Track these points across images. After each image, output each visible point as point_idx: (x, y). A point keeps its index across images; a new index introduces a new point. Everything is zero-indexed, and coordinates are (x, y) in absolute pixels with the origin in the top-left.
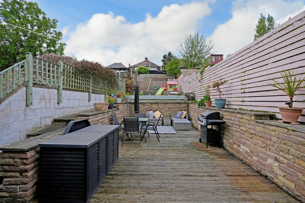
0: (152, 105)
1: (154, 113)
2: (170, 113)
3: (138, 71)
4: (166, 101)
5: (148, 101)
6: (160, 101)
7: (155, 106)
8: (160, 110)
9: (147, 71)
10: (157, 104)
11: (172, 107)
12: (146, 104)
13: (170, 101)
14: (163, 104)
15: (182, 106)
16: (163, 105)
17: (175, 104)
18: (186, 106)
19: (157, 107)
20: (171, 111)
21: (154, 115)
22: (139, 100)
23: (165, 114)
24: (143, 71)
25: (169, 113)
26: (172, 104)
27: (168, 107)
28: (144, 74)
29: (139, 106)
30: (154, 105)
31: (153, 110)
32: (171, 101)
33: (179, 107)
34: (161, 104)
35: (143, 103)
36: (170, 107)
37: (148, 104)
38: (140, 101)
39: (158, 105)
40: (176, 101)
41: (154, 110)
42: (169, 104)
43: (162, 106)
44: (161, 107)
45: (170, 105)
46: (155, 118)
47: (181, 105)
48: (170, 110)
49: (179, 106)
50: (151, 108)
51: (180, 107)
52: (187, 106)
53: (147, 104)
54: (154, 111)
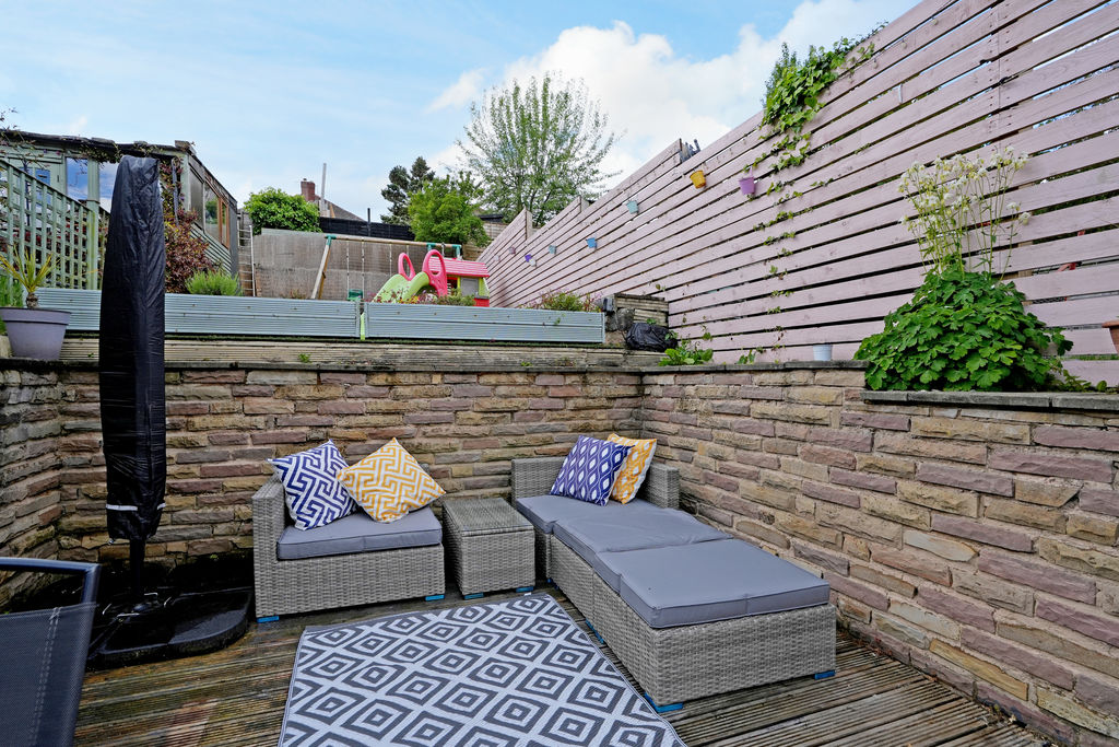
0: (332, 392)
1: (355, 470)
2: (496, 453)
3: (255, 214)
4: (459, 351)
5: (286, 353)
6: (406, 350)
7: (363, 399)
8: (410, 429)
9: (309, 216)
10: (380, 379)
11: (517, 402)
12: (264, 377)
13: (491, 355)
14: (437, 379)
15: (594, 390)
16: (436, 390)
17: (542, 380)
18: (621, 391)
19: (382, 404)
20: (511, 440)
21: (357, 491)
22: (162, 336)
23: (456, 469)
24: (281, 213)
25: (490, 453)
26: (520, 379)
27: (487, 404)
28: (286, 228)
29: (162, 397)
30: (356, 390)
31: (340, 432)
32: (503, 354)
33: (571, 404)
34: (421, 378)
35: (234, 367)
36: (503, 404)
37: (292, 378)
38: (173, 352)
39: (391, 386)
40: (543, 354)
41: (352, 433)
42: (492, 379)
43: (427, 396)
44: (423, 402)
45: (502, 390)
46: (358, 511)
47: (585, 383)
48: (500, 426)
49: (571, 391)
50: (324, 420)
51: (581, 402)
52: (632, 391)
53: (278, 378)
54: (352, 450)
